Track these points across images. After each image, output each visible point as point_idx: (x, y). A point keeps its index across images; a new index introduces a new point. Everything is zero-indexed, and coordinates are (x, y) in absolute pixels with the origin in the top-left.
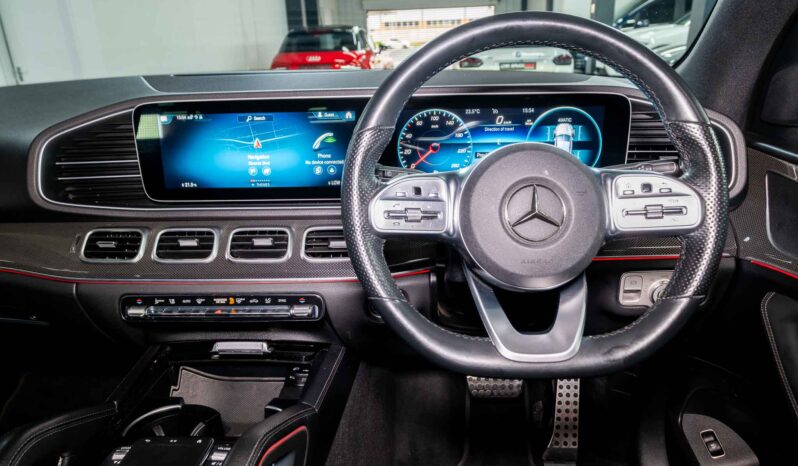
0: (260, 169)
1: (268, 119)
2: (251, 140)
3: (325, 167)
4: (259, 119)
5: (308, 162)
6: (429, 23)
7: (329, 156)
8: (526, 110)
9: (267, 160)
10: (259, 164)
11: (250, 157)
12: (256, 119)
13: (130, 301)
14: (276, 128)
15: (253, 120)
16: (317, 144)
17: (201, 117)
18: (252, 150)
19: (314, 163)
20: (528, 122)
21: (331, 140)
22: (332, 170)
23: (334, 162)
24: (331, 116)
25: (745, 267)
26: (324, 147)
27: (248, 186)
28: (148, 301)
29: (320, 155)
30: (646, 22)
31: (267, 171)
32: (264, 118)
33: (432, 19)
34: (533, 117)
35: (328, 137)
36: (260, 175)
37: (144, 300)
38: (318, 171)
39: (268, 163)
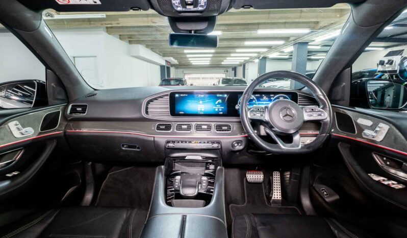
0: (201, 109)
2: (199, 101)
3: (218, 109)
5: (214, 107)
6: (203, 78)
7: (220, 106)
8: (271, 95)
9: (203, 107)
10: (201, 107)
11: (199, 106)
13: (168, 142)
16: (217, 103)
18: (200, 104)
19: (216, 108)
20: (272, 98)
24: (221, 95)
25: (332, 136)
26: (219, 104)
28: (174, 142)
29: (217, 106)
30: (275, 80)
31: (203, 110)
33: (204, 77)
34: (273, 97)
35: (220, 101)
36: (201, 111)
37: (173, 142)
38: (217, 110)
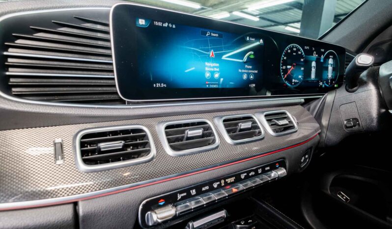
0: (212, 73)
1: (220, 36)
2: (208, 51)
3: (248, 74)
4: (214, 35)
5: (240, 71)
7: (251, 67)
8: (322, 50)
9: (217, 67)
10: (212, 70)
11: (207, 64)
12: (213, 35)
14: (224, 45)
15: (210, 35)
16: (245, 58)
17: (174, 27)
18: (209, 58)
19: (243, 71)
20: (322, 56)
21: (252, 57)
22: (252, 77)
23: (253, 71)
24: (253, 40)
26: (249, 61)
27: (204, 87)
29: (246, 66)
31: (216, 76)
32: (217, 35)
34: (324, 54)
35: (251, 54)
36: (212, 79)
38: (245, 77)
39: (218, 70)
